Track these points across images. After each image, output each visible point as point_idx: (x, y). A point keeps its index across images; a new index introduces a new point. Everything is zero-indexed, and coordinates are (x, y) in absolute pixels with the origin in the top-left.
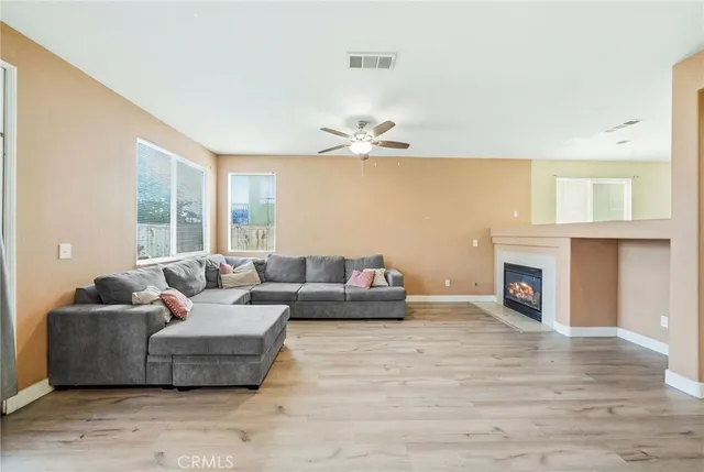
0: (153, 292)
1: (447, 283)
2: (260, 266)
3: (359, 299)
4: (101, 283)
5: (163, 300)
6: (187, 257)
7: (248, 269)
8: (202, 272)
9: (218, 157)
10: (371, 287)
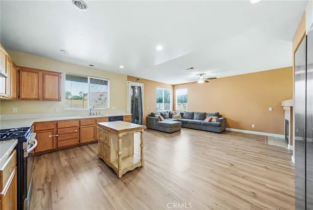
0: (158, 116)
1: (253, 126)
2: (182, 114)
3: (205, 124)
4: (152, 113)
5: (159, 117)
6: (165, 111)
7: (178, 114)
8: (168, 114)
9: (173, 86)
10: (210, 121)
